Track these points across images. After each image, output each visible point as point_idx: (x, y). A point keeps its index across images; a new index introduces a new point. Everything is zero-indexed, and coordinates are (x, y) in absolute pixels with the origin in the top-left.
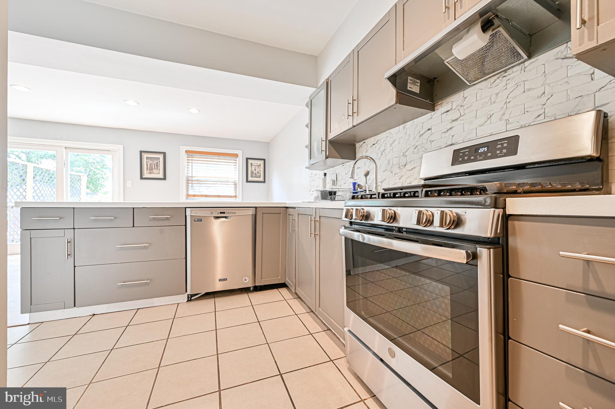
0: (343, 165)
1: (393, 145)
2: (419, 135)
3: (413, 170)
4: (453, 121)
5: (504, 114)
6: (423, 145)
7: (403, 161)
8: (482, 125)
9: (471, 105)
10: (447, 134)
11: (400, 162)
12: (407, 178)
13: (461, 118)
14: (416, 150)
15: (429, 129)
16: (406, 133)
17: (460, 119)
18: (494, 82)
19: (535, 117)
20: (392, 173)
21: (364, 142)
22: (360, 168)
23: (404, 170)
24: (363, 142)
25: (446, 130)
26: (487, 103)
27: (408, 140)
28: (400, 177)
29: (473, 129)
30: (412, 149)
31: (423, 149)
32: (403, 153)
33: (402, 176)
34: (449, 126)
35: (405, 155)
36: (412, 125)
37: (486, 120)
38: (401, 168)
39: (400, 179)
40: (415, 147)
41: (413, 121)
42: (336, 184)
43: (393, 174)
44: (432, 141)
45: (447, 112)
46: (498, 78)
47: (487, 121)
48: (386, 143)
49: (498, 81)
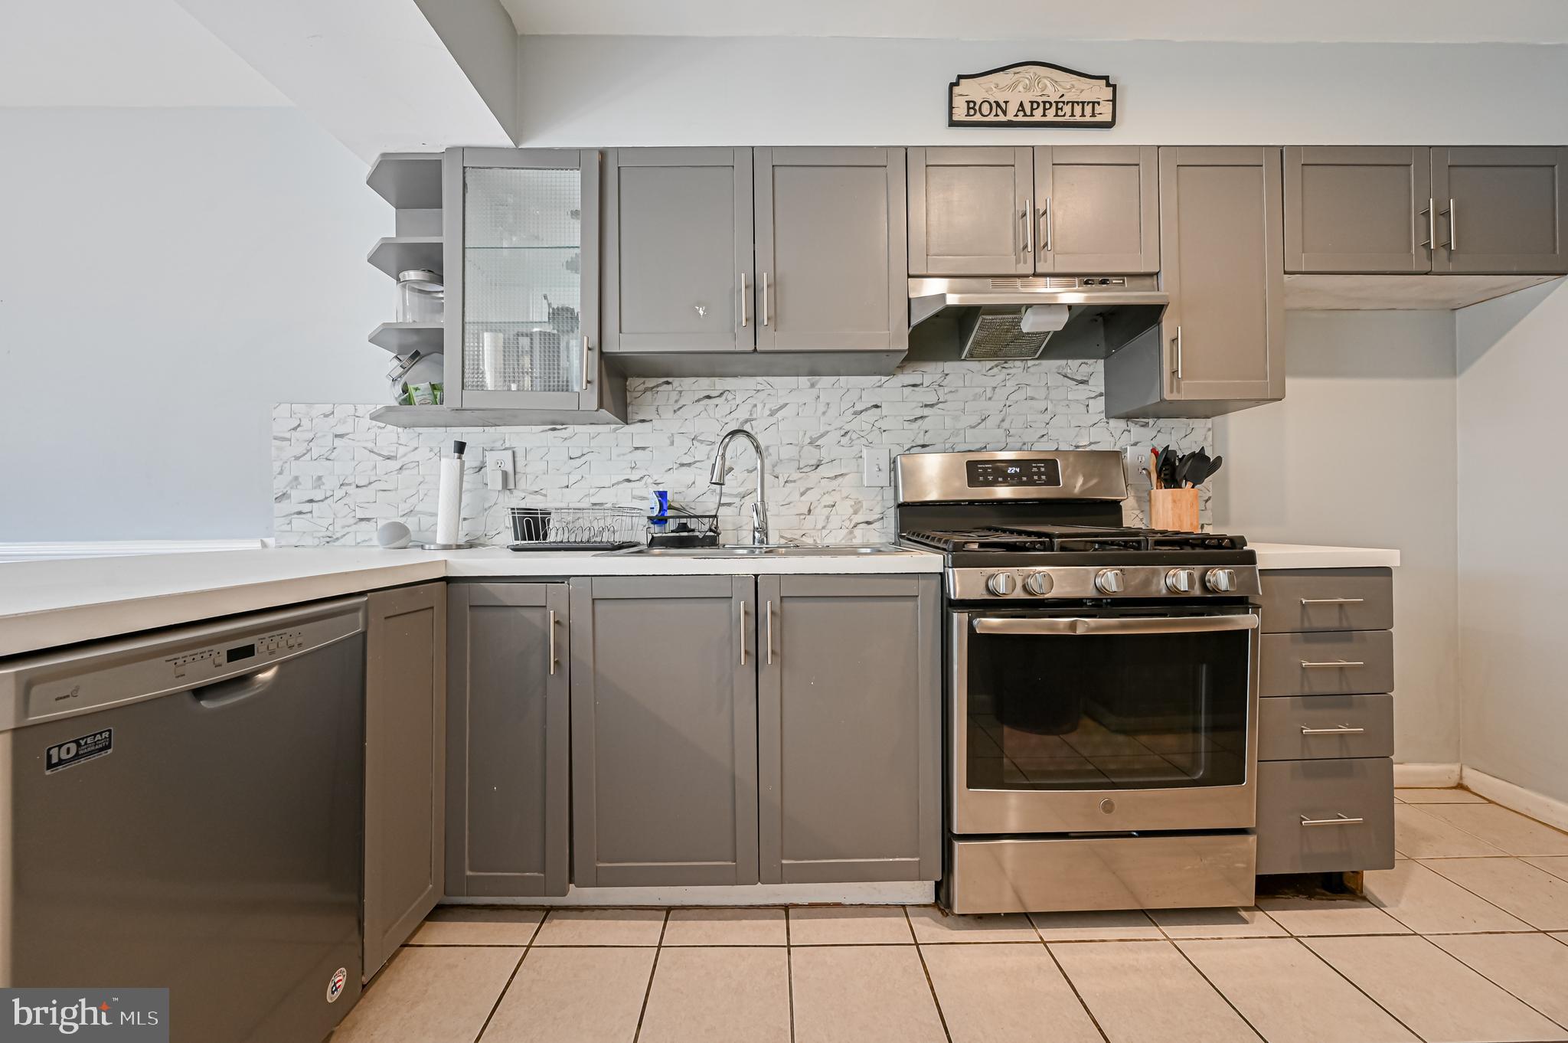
0: (554, 429)
1: (779, 415)
2: (852, 410)
3: (840, 479)
4: (926, 406)
5: (1003, 420)
6: (862, 434)
7: (810, 456)
8: (974, 427)
9: (957, 391)
10: (915, 425)
11: (800, 456)
12: (824, 494)
13: (940, 406)
14: (845, 440)
15: (876, 406)
16: (819, 397)
17: (938, 406)
18: (990, 369)
19: (1039, 436)
20: (778, 477)
21: (668, 383)
22: (650, 449)
23: (814, 476)
24: (665, 379)
25: (914, 417)
26: (980, 397)
27: (824, 413)
28: (804, 489)
29: (959, 430)
30: (835, 436)
31: (864, 441)
32: (811, 438)
33: (808, 489)
34: (919, 413)
35: (817, 444)
36: (835, 386)
37: (980, 421)
38: (804, 470)
39: (802, 494)
40: (843, 432)
41: (838, 377)
42: (511, 485)
43: (782, 480)
44: (884, 431)
45: (914, 386)
46: (997, 366)
47: (980, 423)
48: (755, 406)
49: (995, 370)
